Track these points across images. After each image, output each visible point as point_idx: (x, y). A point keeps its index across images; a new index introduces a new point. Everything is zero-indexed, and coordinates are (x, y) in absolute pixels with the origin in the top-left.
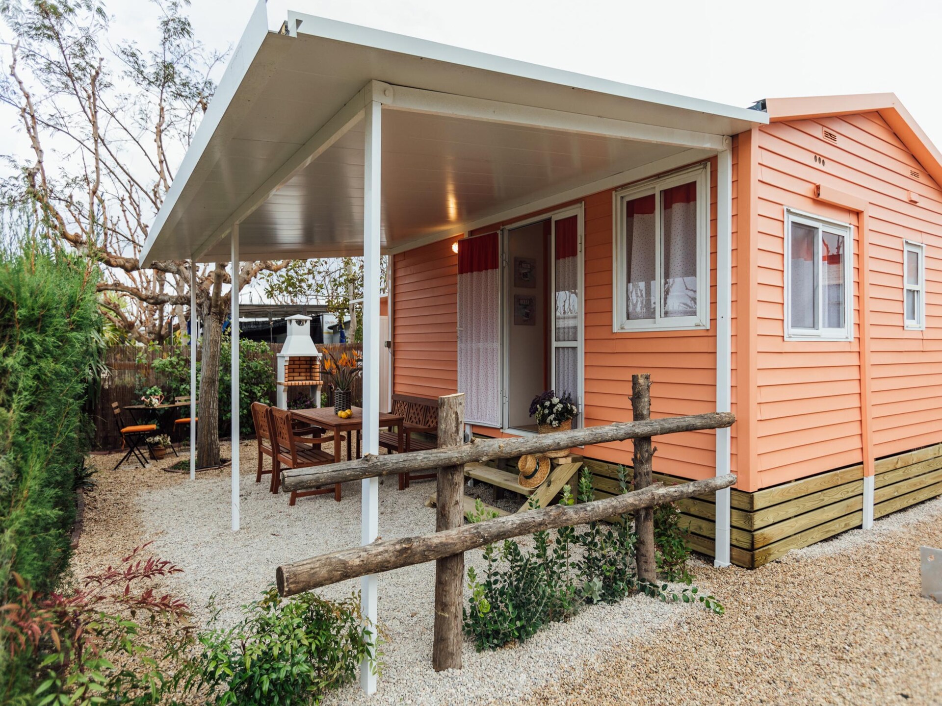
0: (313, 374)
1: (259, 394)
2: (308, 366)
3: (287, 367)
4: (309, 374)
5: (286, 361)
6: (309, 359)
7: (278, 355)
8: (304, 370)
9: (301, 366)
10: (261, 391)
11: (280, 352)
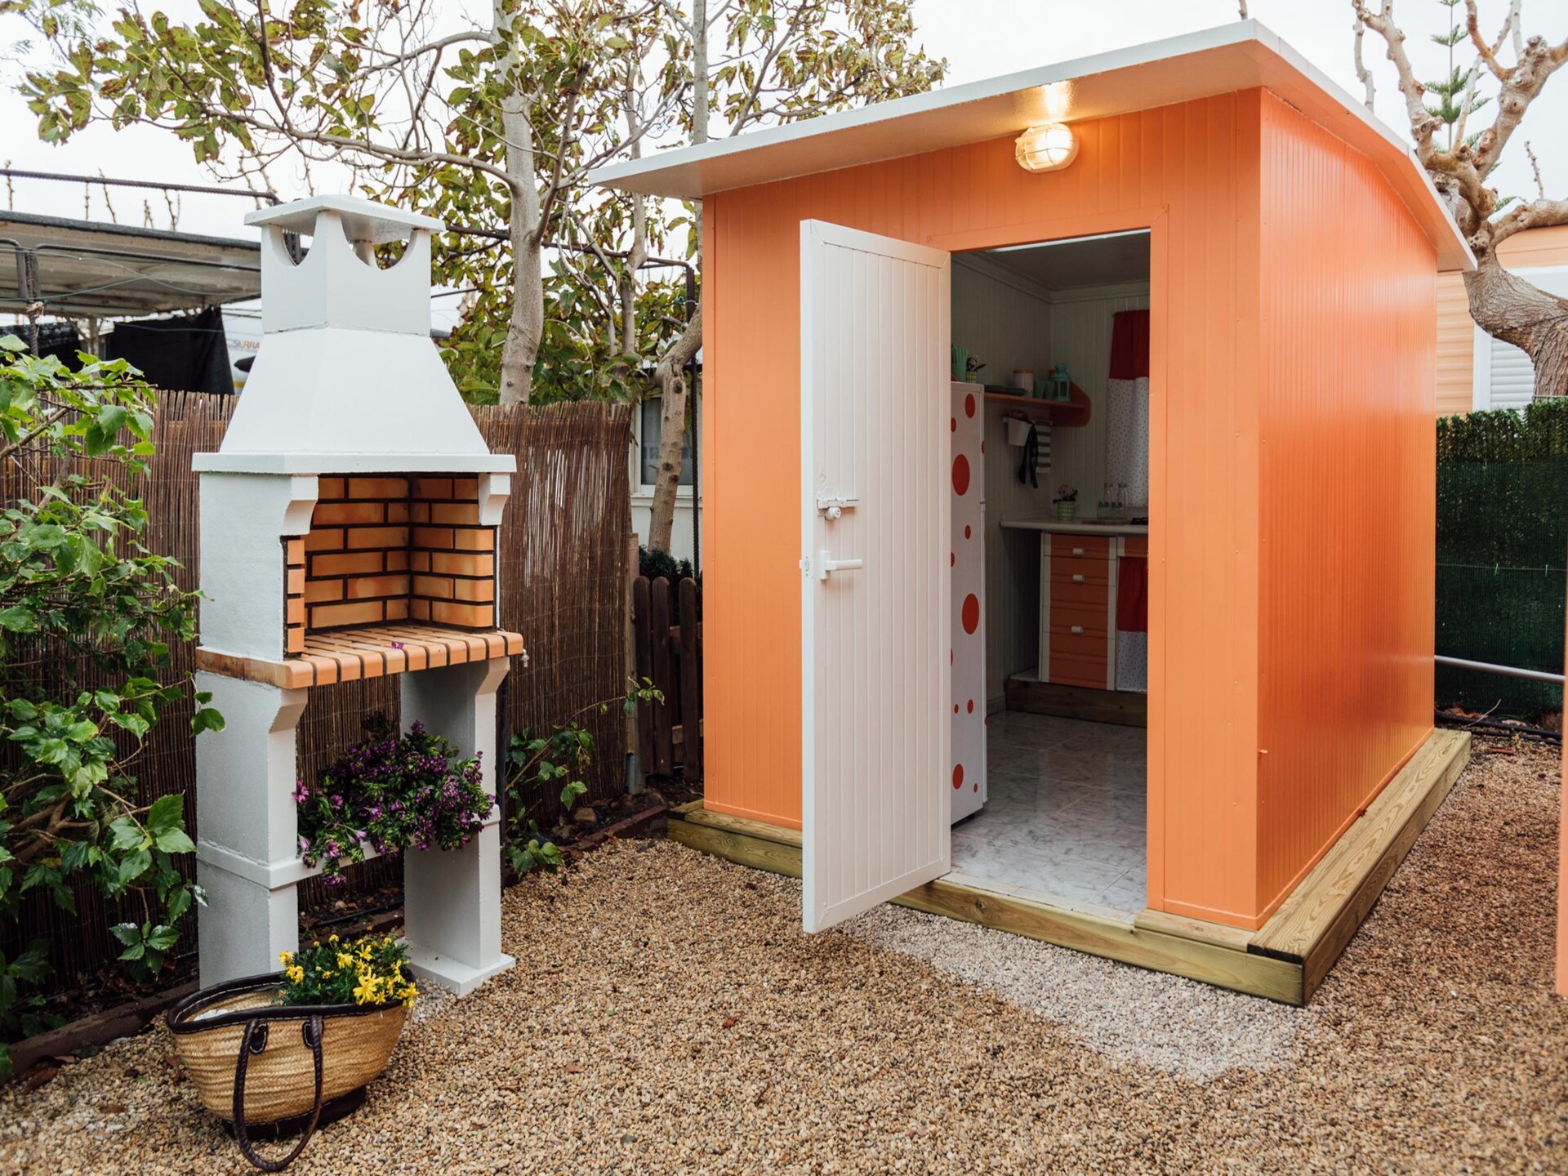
0: (425, 586)
1: (88, 777)
2: (392, 537)
3: (297, 554)
4: (398, 586)
5: (295, 506)
6: (398, 490)
7: (201, 461)
8: (370, 563)
9: (357, 538)
10: (103, 749)
11: (213, 447)
